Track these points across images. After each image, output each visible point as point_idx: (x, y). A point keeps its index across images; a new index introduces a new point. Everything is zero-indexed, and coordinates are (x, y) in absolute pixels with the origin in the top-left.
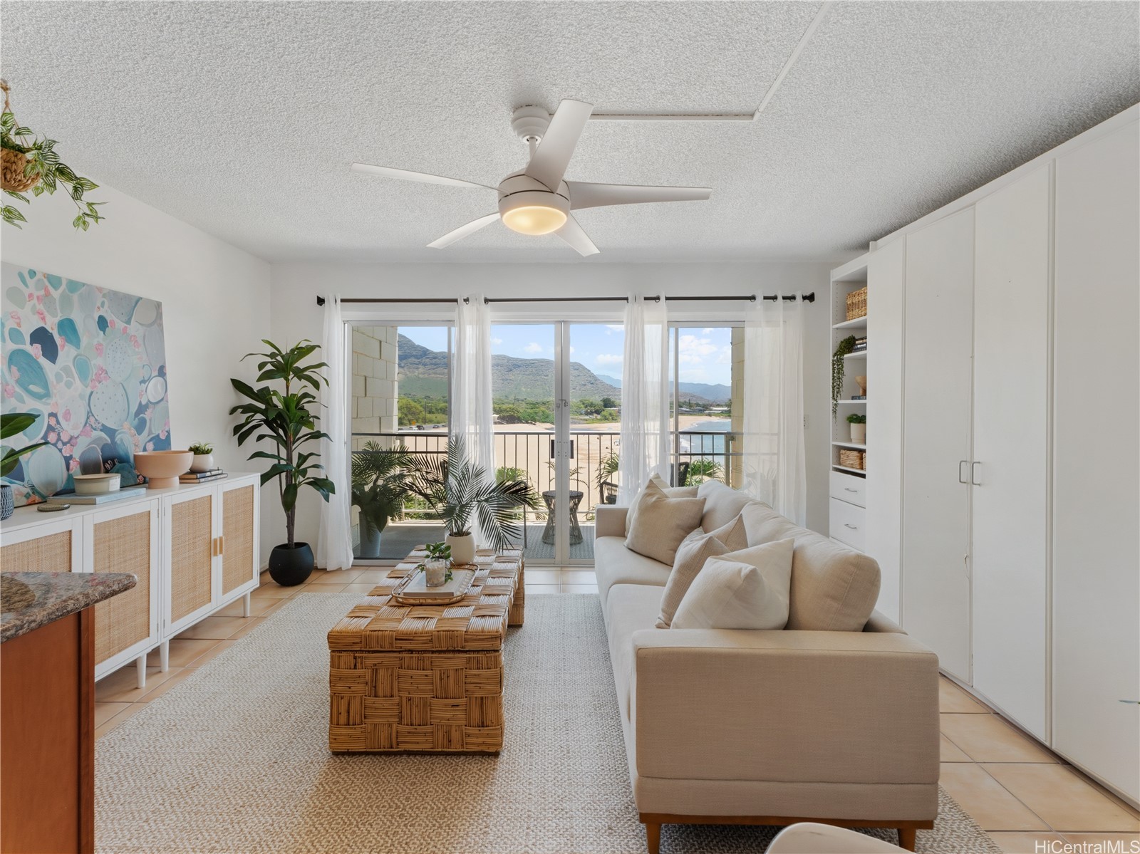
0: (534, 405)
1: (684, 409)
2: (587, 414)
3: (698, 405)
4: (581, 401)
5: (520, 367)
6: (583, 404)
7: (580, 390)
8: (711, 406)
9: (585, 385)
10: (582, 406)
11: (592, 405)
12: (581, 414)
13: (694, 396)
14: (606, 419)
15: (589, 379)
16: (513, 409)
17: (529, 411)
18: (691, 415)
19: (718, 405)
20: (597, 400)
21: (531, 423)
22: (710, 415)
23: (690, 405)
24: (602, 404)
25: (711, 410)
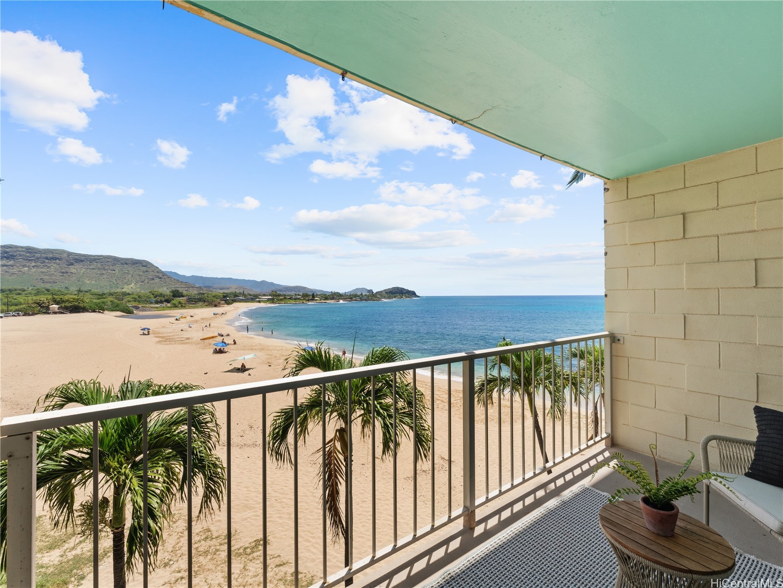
0: (102, 296)
1: (241, 298)
2: (157, 302)
3: (250, 295)
4: (150, 292)
5: (82, 261)
6: (153, 294)
7: (148, 283)
8: (260, 295)
9: (153, 279)
10: (152, 296)
11: (161, 295)
12: (151, 303)
13: (246, 289)
14: (175, 306)
15: (158, 274)
16: (78, 299)
17: (95, 301)
18: (246, 302)
19: (264, 295)
20: (166, 291)
21: (100, 312)
22: (259, 302)
23: (244, 294)
24: (172, 294)
25: (260, 298)
